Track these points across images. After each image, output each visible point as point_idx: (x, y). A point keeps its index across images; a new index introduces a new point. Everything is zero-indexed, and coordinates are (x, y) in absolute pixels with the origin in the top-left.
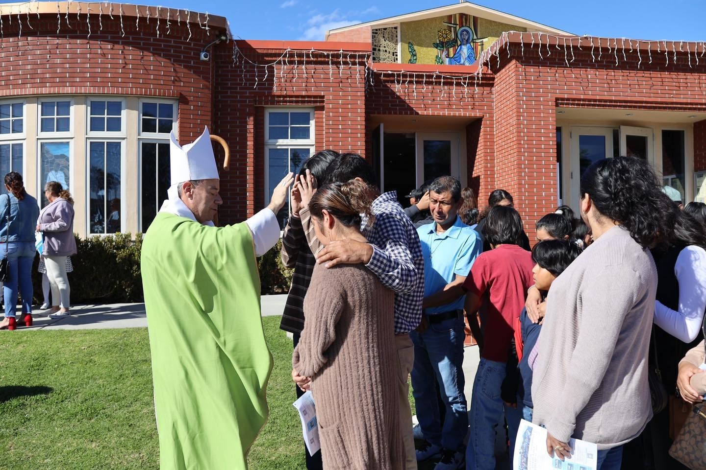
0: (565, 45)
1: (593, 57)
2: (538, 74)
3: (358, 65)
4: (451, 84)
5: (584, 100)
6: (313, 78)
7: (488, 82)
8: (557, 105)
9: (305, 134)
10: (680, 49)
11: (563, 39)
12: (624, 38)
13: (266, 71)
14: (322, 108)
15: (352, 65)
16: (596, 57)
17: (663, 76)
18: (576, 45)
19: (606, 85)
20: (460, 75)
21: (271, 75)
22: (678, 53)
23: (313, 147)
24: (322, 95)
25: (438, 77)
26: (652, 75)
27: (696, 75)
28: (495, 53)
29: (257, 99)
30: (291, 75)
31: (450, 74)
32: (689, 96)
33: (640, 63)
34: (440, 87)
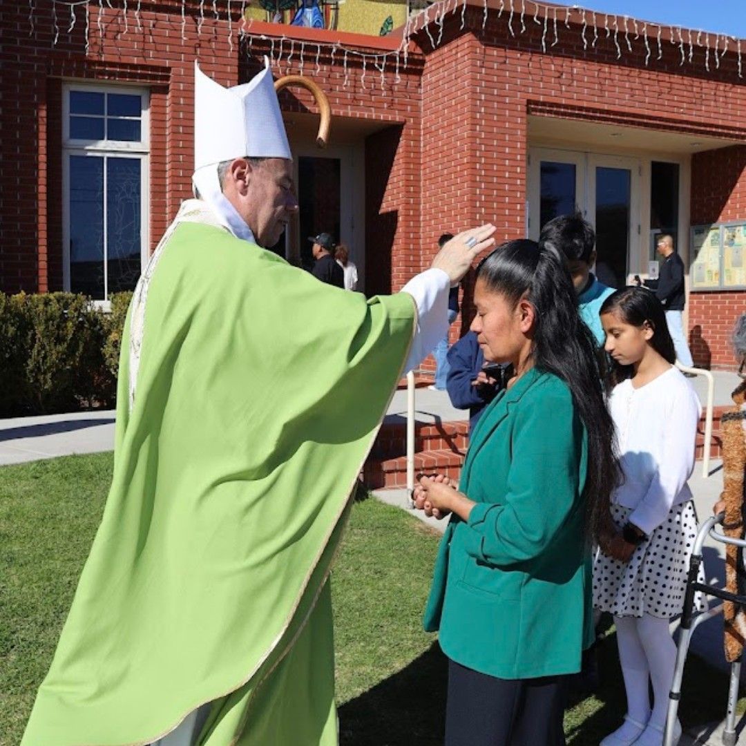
0: (546, 17)
1: (585, 41)
2: (502, 60)
3: (230, 19)
4: (359, 65)
5: (566, 106)
6: (151, 34)
7: (415, 68)
8: (528, 112)
9: (132, 132)
10: (698, 41)
11: (545, 8)
12: (626, 17)
13: (73, 15)
14: (165, 90)
15: (220, 19)
16: (590, 42)
17: (672, 80)
18: (563, 19)
19: (596, 87)
20: (373, 51)
21: (81, 24)
22: (696, 48)
23: (146, 156)
24: (167, 66)
25: (340, 52)
26: (660, 78)
27: (713, 84)
28: (438, 20)
29: (53, 64)
30: (114, 27)
31: (357, 49)
32: (703, 113)
33: (649, 58)
34: (342, 68)
